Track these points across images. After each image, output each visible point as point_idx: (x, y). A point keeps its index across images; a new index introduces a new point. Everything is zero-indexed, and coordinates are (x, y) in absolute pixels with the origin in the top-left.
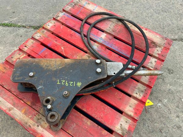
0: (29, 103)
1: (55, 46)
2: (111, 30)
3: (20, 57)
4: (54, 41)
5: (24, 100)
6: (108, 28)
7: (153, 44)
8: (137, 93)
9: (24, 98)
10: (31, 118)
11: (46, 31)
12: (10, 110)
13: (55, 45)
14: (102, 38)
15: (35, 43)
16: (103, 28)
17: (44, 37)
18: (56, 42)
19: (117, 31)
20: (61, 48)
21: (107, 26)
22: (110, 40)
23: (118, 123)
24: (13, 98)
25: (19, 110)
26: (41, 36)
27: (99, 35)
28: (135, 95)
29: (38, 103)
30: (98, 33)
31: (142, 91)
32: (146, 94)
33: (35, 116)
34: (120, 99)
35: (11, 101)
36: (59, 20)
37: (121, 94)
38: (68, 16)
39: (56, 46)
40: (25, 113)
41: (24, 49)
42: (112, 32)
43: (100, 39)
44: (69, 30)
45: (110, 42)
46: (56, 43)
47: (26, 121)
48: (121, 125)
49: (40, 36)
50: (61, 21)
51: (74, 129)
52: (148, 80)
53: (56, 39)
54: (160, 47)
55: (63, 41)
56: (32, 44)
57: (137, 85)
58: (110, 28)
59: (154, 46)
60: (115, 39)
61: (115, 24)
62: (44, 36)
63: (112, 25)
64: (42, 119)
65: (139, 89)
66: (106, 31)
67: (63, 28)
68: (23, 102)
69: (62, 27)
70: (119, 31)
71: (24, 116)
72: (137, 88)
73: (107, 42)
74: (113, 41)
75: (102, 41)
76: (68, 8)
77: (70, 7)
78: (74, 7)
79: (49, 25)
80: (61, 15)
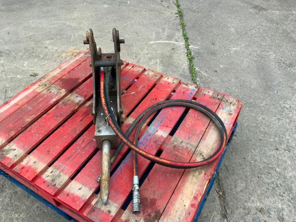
0: (63, 77)
4: (142, 86)
5: (67, 74)
6: (180, 140)
7: (153, 215)
8: (53, 173)
10: (48, 80)
11: (158, 78)
12: (60, 68)
14: (157, 131)
15: (138, 72)
16: (179, 132)
17: (148, 78)
19: (176, 152)
20: (132, 92)
21: (185, 139)
22: (155, 142)
23: (18, 147)
24: (71, 68)
25: (58, 73)
27: (162, 129)
30: (167, 127)
31: (53, 180)
32: (48, 186)
33: (50, 82)
34: (49, 151)
35: (68, 67)
36: (180, 86)
37: (56, 153)
39: (136, 88)
40: (54, 76)
42: (173, 145)
43: (155, 129)
45: (150, 141)
46: (139, 87)
48: (15, 150)
49: (149, 75)
50: (179, 88)
52: (72, 192)
53: (146, 86)
57: (66, 174)
59: (149, 215)
62: (150, 78)
63: (189, 145)
65: (59, 176)
70: (176, 155)
72: (61, 174)
73: (149, 138)
74: (152, 146)
75: (151, 131)
76: (209, 92)
77: (211, 94)
78: (213, 98)
79: (168, 79)
80: (190, 87)
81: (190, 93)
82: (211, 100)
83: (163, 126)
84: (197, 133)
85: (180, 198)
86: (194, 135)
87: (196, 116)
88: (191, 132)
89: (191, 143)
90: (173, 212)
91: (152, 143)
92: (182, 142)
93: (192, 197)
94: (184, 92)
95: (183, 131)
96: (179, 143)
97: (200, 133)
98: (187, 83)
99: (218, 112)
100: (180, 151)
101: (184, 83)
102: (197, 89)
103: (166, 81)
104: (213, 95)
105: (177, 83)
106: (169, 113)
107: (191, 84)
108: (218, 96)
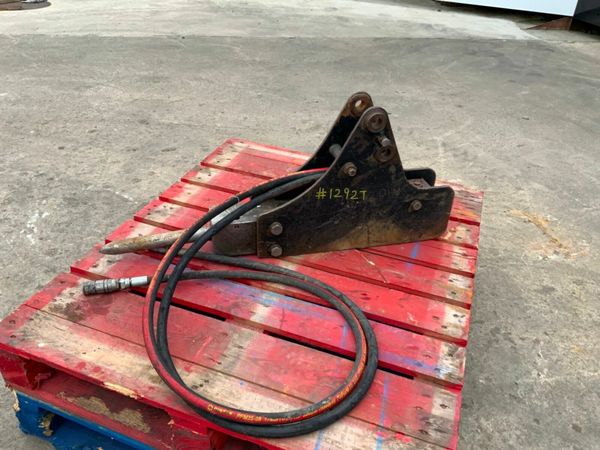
2: (236, 336)
4: (403, 274)
6: (246, 344)
8: (170, 209)
11: (448, 297)
16: (267, 342)
19: (210, 339)
21: (251, 352)
22: (236, 305)
27: (274, 313)
30: (282, 321)
31: (157, 212)
36: (436, 341)
38: (419, 365)
43: (270, 302)
44: (382, 312)
45: (237, 299)
50: (429, 339)
58: (241, 347)
61: (219, 368)
63: (231, 359)
67: (406, 316)
69: (411, 319)
70: (203, 339)
73: (246, 295)
74: (226, 301)
75: (264, 297)
76: (443, 406)
77: (437, 411)
78: (421, 417)
79: (455, 316)
80: (445, 361)
81: (420, 361)
82: (409, 410)
83: (284, 315)
85: (102, 346)
86: (265, 369)
88: (271, 362)
89: (239, 363)
90: (76, 336)
91: (232, 301)
93: (100, 364)
94: (416, 348)
96: (238, 343)
98: (458, 356)
99: (361, 426)
100: (214, 345)
101: (457, 349)
102: (442, 377)
103: (443, 313)
104: (434, 416)
105: (450, 334)
106: (327, 323)
107: (461, 364)
108: (436, 430)
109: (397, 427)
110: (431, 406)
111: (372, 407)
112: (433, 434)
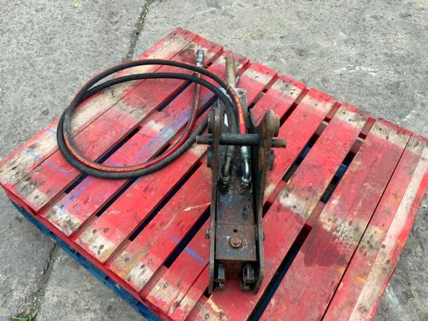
0: (342, 270)
1: (181, 225)
2: (141, 112)
3: (215, 313)
4: (165, 228)
5: (337, 281)
6: (133, 115)
7: (186, 54)
8: (290, 92)
9: (333, 283)
10: (372, 262)
11: (124, 253)
12: (365, 310)
13: (178, 225)
14: (161, 130)
15: (165, 279)
16: (129, 125)
17: (147, 255)
18: (169, 224)
19: (144, 101)
20: (189, 211)
21: (125, 116)
22: (168, 115)
24: (335, 308)
25: (361, 289)
26: (142, 264)
27: (153, 133)
28: (295, 96)
29: (338, 252)
30: (144, 135)
31: (287, 86)
32: (291, 82)
33: (365, 254)
35: (345, 312)
36: (85, 219)
37: (295, 113)
39: (180, 223)
40: (365, 275)
41: (187, 306)
42: (145, 109)
43: (164, 133)
44: (128, 194)
45: (174, 117)
46: (172, 223)
47: (379, 271)
48: (350, 120)
49: (143, 266)
50: (90, 215)
51: (374, 186)
52: (264, 75)
53: (158, 225)
54: (191, 46)
55: (167, 207)
56: (170, 288)
57: (275, 91)
59: (189, 54)
60: (167, 107)
61: (121, 102)
62: (143, 254)
63: (125, 108)
64: (368, 239)
65: (282, 89)
66: (140, 120)
67: (116, 209)
68: (342, 284)
69: (112, 211)
70: (145, 98)
71: (370, 277)
72: (281, 91)
73: (175, 121)
74: (173, 111)
75: (170, 130)
76: (37, 197)
77: (36, 192)
78: (38, 182)
79: (102, 247)
80: (66, 215)
81: (75, 200)
82: (44, 178)
83: (149, 137)
84: (104, 122)
86: (110, 120)
87: (91, 148)
88: (114, 124)
89: (120, 110)
91: (172, 114)
92: (131, 112)
95: (123, 127)
96: (135, 112)
97: (99, 121)
98: (65, 226)
99: (50, 152)
100: (138, 102)
101: (71, 229)
102: (56, 207)
103: (109, 238)
104: (34, 189)
105: (86, 232)
106: (132, 158)
107: (58, 225)
108: (26, 186)
109: (40, 168)
110: (41, 191)
111: (59, 160)
112: (25, 183)
